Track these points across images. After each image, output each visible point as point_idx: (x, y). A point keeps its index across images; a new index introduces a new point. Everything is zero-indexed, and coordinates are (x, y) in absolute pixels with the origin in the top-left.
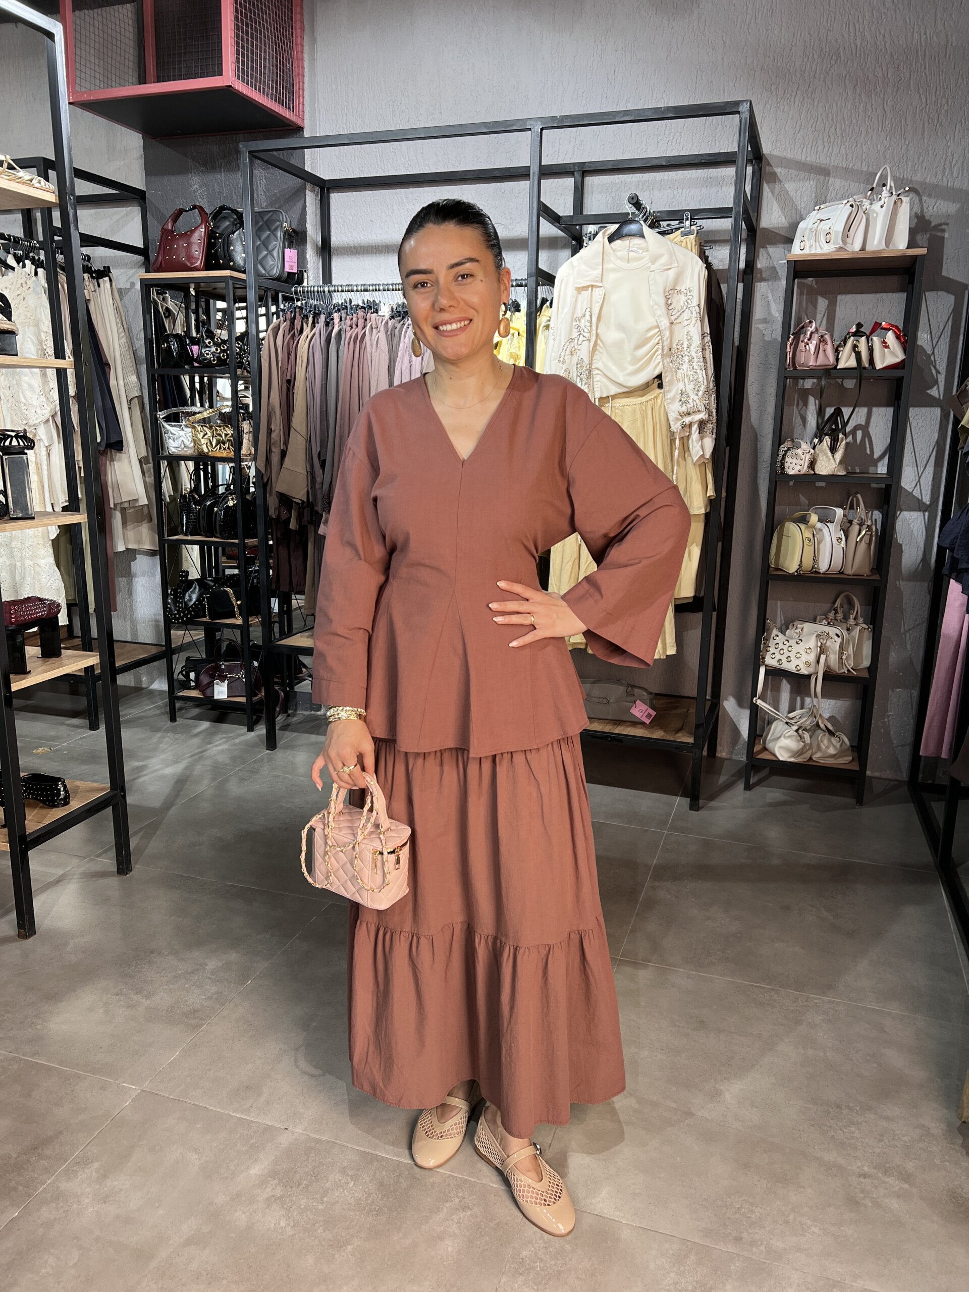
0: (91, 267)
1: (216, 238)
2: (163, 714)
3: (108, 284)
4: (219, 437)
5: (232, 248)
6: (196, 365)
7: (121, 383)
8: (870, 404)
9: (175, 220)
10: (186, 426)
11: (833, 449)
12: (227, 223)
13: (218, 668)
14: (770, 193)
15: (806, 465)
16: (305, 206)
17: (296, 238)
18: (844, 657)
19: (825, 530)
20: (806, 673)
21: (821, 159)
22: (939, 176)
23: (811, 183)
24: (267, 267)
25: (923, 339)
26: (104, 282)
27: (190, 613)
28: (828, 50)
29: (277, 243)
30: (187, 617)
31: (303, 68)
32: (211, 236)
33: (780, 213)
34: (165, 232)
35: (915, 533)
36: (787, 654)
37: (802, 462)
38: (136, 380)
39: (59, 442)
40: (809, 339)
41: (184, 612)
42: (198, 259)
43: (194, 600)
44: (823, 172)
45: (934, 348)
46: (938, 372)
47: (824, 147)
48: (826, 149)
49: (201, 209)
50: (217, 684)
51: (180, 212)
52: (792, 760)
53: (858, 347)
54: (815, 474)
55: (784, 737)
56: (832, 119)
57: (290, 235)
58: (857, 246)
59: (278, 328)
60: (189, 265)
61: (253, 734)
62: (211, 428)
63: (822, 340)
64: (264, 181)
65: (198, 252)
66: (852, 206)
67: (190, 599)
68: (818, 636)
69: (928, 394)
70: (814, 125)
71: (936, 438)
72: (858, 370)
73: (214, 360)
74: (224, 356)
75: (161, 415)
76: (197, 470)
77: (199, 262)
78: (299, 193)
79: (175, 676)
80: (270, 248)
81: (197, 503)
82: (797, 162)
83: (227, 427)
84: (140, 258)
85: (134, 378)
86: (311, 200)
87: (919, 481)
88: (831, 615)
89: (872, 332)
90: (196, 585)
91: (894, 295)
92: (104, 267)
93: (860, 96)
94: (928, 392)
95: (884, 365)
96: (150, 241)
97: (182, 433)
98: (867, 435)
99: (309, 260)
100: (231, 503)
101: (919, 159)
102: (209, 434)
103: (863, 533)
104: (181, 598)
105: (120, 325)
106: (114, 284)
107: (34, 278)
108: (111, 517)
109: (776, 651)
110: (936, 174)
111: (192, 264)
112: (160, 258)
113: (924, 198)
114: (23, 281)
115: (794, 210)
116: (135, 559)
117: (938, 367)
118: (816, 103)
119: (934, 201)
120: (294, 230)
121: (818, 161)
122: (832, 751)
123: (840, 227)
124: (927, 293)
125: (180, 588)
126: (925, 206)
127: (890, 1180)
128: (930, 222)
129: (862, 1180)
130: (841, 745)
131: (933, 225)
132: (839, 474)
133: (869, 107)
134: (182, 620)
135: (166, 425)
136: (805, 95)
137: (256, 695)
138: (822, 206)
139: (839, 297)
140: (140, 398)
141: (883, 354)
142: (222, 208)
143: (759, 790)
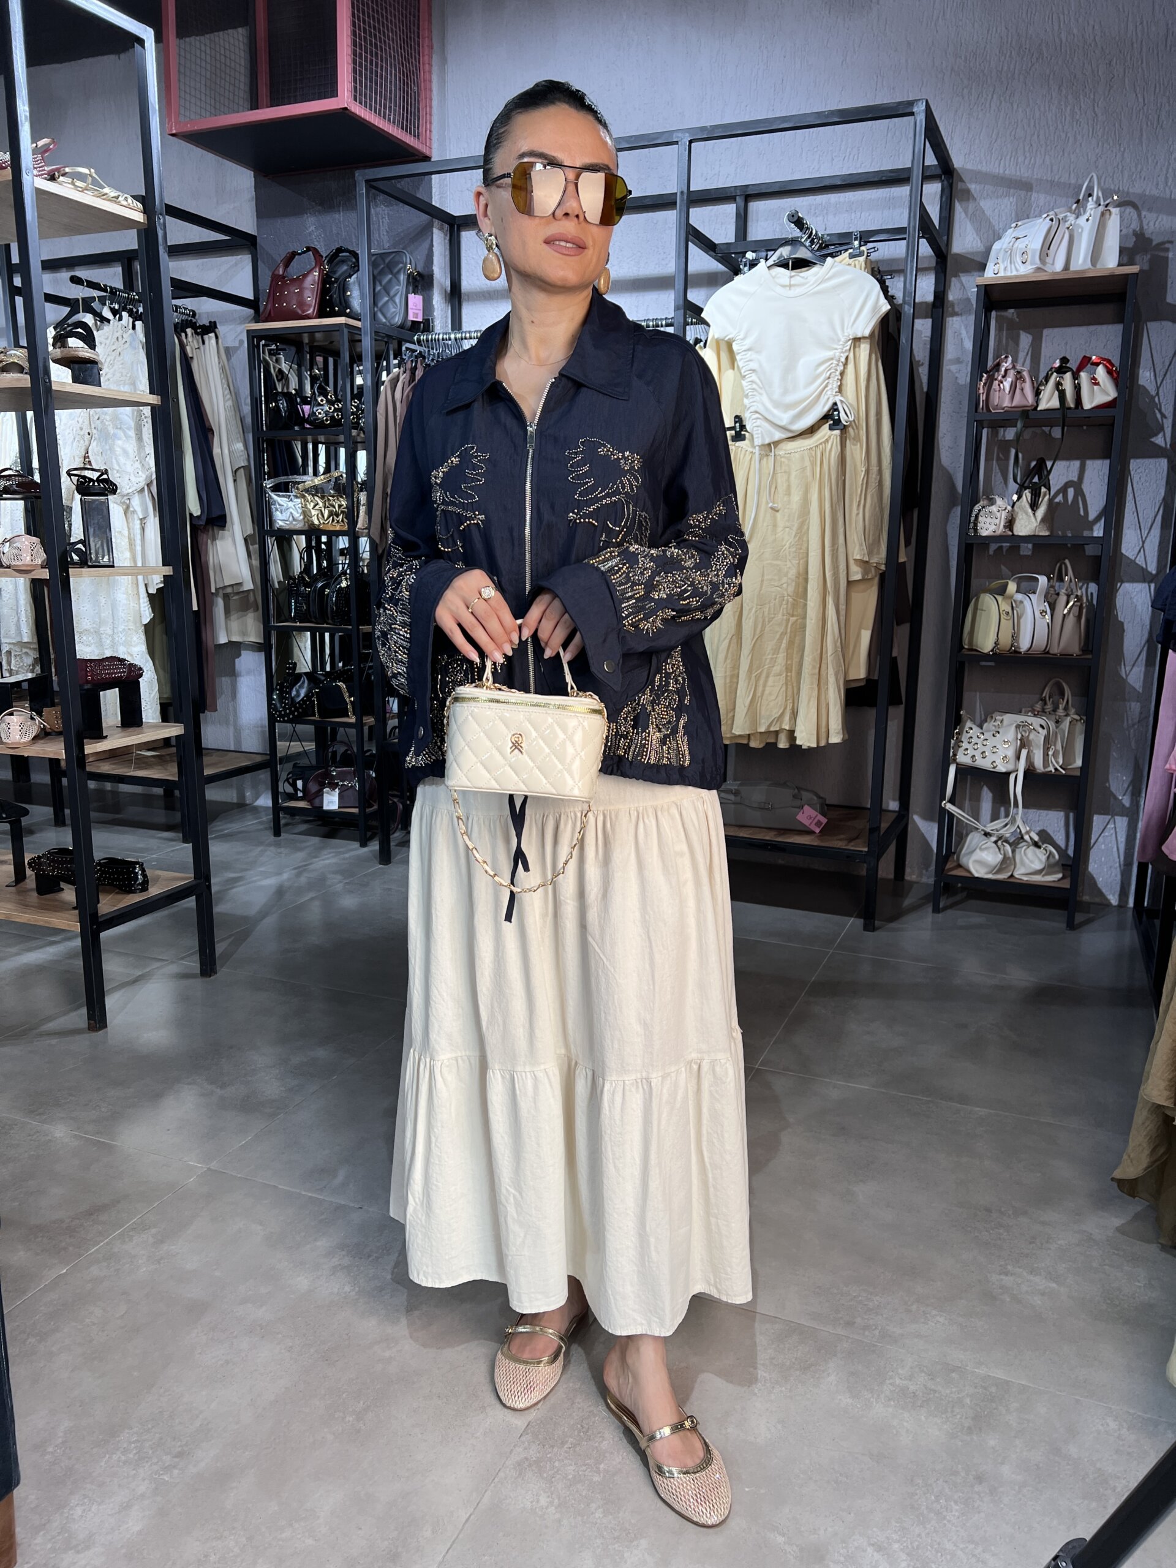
0: (195, 323)
1: (332, 283)
2: (266, 829)
3: (213, 341)
4: (331, 508)
5: (349, 293)
6: (308, 426)
7: (226, 451)
8: (1083, 456)
9: (287, 265)
10: (296, 497)
11: (1034, 506)
12: (345, 268)
13: (327, 775)
14: (963, 215)
15: (1002, 524)
16: (432, 245)
17: (421, 282)
18: (1050, 753)
19: (1027, 602)
20: (1003, 770)
21: (1023, 172)
22: (1161, 186)
23: (1011, 199)
24: (389, 315)
25: (1145, 377)
26: (210, 338)
27: (297, 709)
28: (1028, 47)
29: (400, 286)
30: (293, 715)
31: (431, 90)
32: (326, 280)
33: (975, 235)
34: (275, 278)
35: (1139, 608)
36: (981, 749)
37: (997, 521)
38: (242, 448)
39: (155, 516)
40: (1004, 377)
41: (290, 710)
42: (310, 306)
43: (302, 695)
44: (1026, 186)
45: (1158, 388)
46: (1163, 416)
47: (1025, 158)
48: (1028, 159)
49: (316, 252)
50: (328, 793)
51: (294, 254)
52: (990, 876)
53: (1061, 385)
54: (1013, 535)
55: (981, 849)
56: (1035, 126)
57: (414, 278)
58: (1059, 266)
59: (397, 378)
60: (300, 312)
61: (365, 849)
62: (322, 498)
63: (1019, 376)
64: (386, 220)
65: (311, 299)
66: (1052, 220)
67: (298, 694)
68: (1018, 727)
69: (1151, 442)
70: (1013, 133)
71: (1163, 494)
72: (1061, 411)
73: (327, 420)
74: (338, 415)
75: (268, 484)
76: (309, 548)
77: (311, 310)
78: (425, 232)
79: (280, 784)
80: (392, 293)
81: (307, 585)
82: (994, 176)
83: (342, 497)
84: (250, 312)
85: (240, 446)
86: (439, 239)
87: (1143, 546)
88: (1038, 707)
89: (1081, 368)
90: (304, 678)
91: (1110, 327)
92: (210, 322)
93: (1066, 98)
94: (1153, 440)
95: (1094, 404)
96: (261, 292)
97: (291, 504)
98: (1079, 492)
99: (436, 307)
100: (344, 584)
101: (1136, 167)
102: (321, 504)
103: (1071, 604)
104: (287, 693)
105: (225, 386)
106: (220, 341)
107: (131, 331)
108: (212, 604)
109: (969, 746)
110: (1157, 184)
111: (303, 312)
112: (269, 307)
113: (1143, 213)
114: (119, 334)
115: (991, 232)
116: (239, 655)
117: (1163, 410)
118: (1015, 107)
119: (1155, 215)
120: (419, 274)
121: (1018, 173)
122: (1038, 866)
123: (1036, 244)
124: (1148, 324)
125: (287, 681)
126: (1145, 222)
127: (1037, 1279)
128: (1150, 240)
129: (1003, 1277)
130: (1048, 858)
131: (1154, 243)
132: (1041, 534)
133: (1077, 110)
134: (289, 717)
135: (273, 495)
136: (1002, 99)
137: (372, 806)
138: (1019, 223)
139: (1046, 332)
140: (246, 468)
141: (1092, 391)
142: (340, 250)
143: (949, 912)
